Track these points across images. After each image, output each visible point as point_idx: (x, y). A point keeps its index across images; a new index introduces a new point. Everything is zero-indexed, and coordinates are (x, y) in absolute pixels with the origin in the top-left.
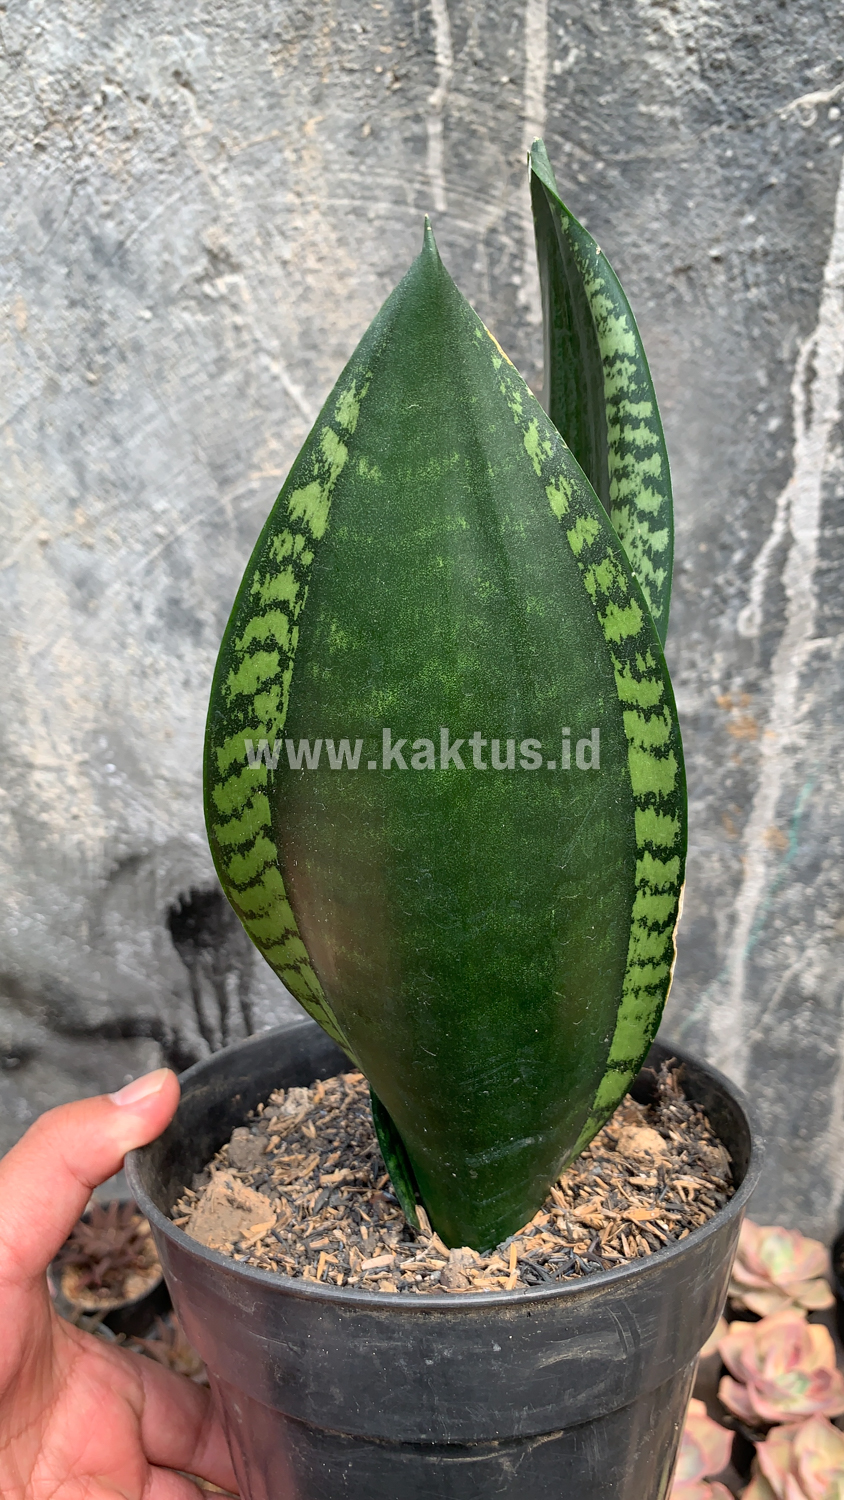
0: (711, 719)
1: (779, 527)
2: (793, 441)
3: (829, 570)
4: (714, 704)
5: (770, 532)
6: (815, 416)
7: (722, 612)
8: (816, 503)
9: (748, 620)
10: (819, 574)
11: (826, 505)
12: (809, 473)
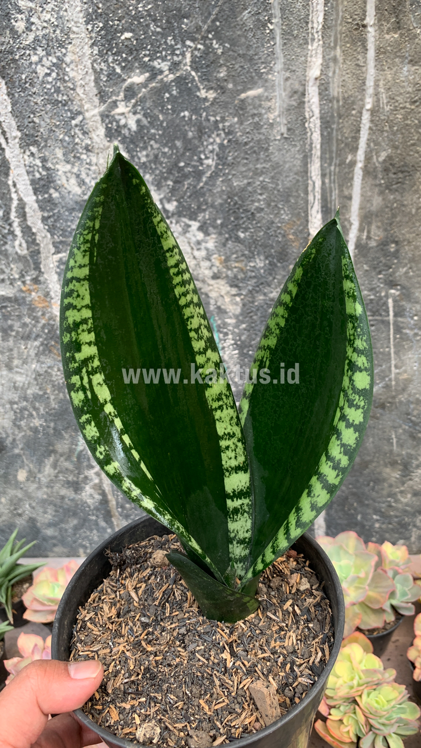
0: (24, 298)
1: (14, 196)
2: (3, 150)
3: (49, 217)
4: (21, 291)
5: (11, 199)
6: (8, 135)
7: (6, 243)
8: (28, 182)
9: (19, 246)
10: (44, 219)
11: (33, 182)
12: (18, 166)
